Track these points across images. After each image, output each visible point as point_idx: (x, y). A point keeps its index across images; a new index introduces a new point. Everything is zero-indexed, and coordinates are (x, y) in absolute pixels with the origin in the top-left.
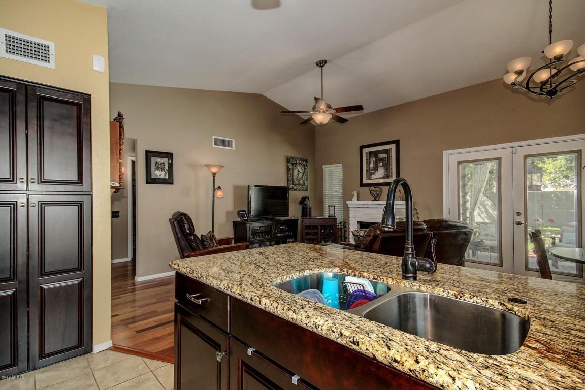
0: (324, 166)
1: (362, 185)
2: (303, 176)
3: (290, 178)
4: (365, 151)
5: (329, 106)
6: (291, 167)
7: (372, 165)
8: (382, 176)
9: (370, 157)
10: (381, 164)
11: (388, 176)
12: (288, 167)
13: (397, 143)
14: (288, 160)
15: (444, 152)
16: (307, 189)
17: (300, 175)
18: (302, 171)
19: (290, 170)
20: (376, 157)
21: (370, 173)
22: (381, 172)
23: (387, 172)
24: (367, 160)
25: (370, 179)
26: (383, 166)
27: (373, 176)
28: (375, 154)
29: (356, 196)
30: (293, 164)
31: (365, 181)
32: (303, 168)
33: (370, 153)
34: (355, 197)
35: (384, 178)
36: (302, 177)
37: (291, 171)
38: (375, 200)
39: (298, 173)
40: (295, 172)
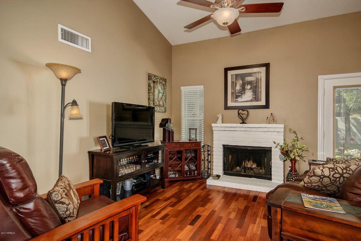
1: (227, 108)
2: (163, 96)
3: (151, 97)
4: (230, 73)
6: (152, 85)
7: (238, 87)
8: (250, 99)
9: (236, 79)
10: (249, 87)
11: (256, 98)
12: (149, 86)
13: (267, 66)
14: (150, 77)
15: (319, 76)
16: (165, 111)
17: (161, 95)
18: (162, 91)
19: (151, 88)
20: (243, 79)
21: (236, 96)
22: (248, 95)
23: (256, 95)
24: (232, 82)
25: (236, 101)
26: (250, 89)
27: (239, 99)
28: (243, 76)
29: (221, 119)
30: (154, 82)
31: (230, 104)
32: (163, 88)
33: (237, 75)
34: (220, 120)
35: (251, 101)
36: (162, 98)
37: (152, 89)
38: (243, 123)
39: (159, 93)
40: (156, 93)
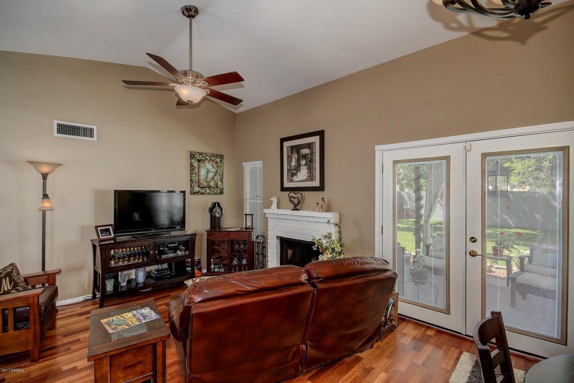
0: (244, 164)
1: (283, 189)
2: (215, 175)
3: (195, 178)
4: (287, 144)
5: (198, 76)
6: (196, 164)
7: (293, 163)
8: (305, 178)
9: (292, 153)
10: (303, 162)
11: (311, 178)
12: (191, 165)
13: (321, 134)
14: (192, 156)
15: (376, 146)
16: (222, 193)
17: (211, 175)
18: (213, 170)
19: (194, 168)
20: (298, 153)
22: (303, 173)
23: (310, 173)
24: (288, 156)
25: (292, 181)
26: (305, 165)
27: (295, 178)
28: (296, 149)
29: (276, 203)
30: (199, 161)
31: (287, 184)
32: (215, 166)
33: (292, 147)
34: (274, 205)
35: (306, 180)
36: (213, 178)
37: (196, 170)
38: (295, 209)
39: (208, 172)
40: (203, 172)
